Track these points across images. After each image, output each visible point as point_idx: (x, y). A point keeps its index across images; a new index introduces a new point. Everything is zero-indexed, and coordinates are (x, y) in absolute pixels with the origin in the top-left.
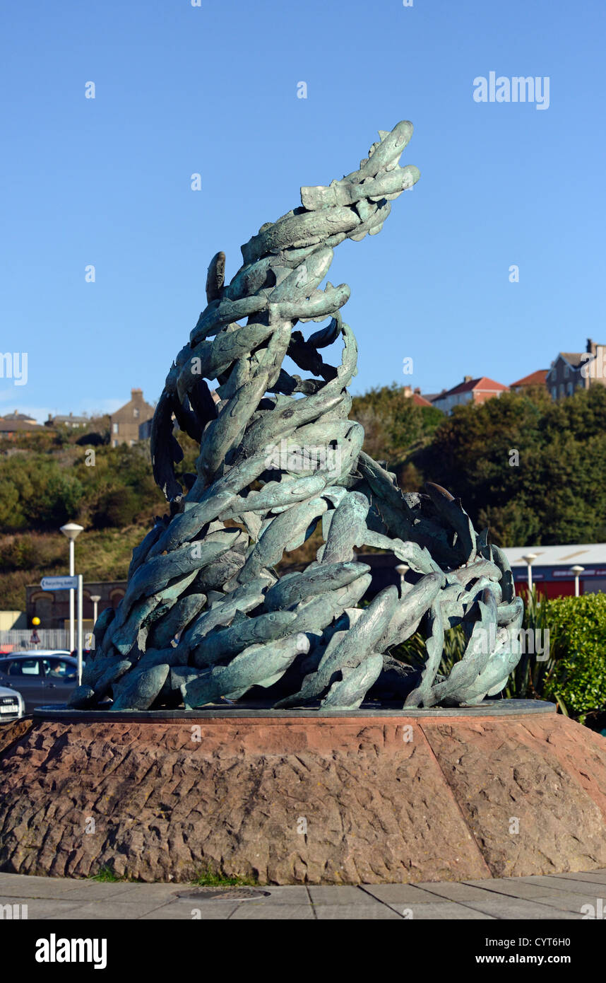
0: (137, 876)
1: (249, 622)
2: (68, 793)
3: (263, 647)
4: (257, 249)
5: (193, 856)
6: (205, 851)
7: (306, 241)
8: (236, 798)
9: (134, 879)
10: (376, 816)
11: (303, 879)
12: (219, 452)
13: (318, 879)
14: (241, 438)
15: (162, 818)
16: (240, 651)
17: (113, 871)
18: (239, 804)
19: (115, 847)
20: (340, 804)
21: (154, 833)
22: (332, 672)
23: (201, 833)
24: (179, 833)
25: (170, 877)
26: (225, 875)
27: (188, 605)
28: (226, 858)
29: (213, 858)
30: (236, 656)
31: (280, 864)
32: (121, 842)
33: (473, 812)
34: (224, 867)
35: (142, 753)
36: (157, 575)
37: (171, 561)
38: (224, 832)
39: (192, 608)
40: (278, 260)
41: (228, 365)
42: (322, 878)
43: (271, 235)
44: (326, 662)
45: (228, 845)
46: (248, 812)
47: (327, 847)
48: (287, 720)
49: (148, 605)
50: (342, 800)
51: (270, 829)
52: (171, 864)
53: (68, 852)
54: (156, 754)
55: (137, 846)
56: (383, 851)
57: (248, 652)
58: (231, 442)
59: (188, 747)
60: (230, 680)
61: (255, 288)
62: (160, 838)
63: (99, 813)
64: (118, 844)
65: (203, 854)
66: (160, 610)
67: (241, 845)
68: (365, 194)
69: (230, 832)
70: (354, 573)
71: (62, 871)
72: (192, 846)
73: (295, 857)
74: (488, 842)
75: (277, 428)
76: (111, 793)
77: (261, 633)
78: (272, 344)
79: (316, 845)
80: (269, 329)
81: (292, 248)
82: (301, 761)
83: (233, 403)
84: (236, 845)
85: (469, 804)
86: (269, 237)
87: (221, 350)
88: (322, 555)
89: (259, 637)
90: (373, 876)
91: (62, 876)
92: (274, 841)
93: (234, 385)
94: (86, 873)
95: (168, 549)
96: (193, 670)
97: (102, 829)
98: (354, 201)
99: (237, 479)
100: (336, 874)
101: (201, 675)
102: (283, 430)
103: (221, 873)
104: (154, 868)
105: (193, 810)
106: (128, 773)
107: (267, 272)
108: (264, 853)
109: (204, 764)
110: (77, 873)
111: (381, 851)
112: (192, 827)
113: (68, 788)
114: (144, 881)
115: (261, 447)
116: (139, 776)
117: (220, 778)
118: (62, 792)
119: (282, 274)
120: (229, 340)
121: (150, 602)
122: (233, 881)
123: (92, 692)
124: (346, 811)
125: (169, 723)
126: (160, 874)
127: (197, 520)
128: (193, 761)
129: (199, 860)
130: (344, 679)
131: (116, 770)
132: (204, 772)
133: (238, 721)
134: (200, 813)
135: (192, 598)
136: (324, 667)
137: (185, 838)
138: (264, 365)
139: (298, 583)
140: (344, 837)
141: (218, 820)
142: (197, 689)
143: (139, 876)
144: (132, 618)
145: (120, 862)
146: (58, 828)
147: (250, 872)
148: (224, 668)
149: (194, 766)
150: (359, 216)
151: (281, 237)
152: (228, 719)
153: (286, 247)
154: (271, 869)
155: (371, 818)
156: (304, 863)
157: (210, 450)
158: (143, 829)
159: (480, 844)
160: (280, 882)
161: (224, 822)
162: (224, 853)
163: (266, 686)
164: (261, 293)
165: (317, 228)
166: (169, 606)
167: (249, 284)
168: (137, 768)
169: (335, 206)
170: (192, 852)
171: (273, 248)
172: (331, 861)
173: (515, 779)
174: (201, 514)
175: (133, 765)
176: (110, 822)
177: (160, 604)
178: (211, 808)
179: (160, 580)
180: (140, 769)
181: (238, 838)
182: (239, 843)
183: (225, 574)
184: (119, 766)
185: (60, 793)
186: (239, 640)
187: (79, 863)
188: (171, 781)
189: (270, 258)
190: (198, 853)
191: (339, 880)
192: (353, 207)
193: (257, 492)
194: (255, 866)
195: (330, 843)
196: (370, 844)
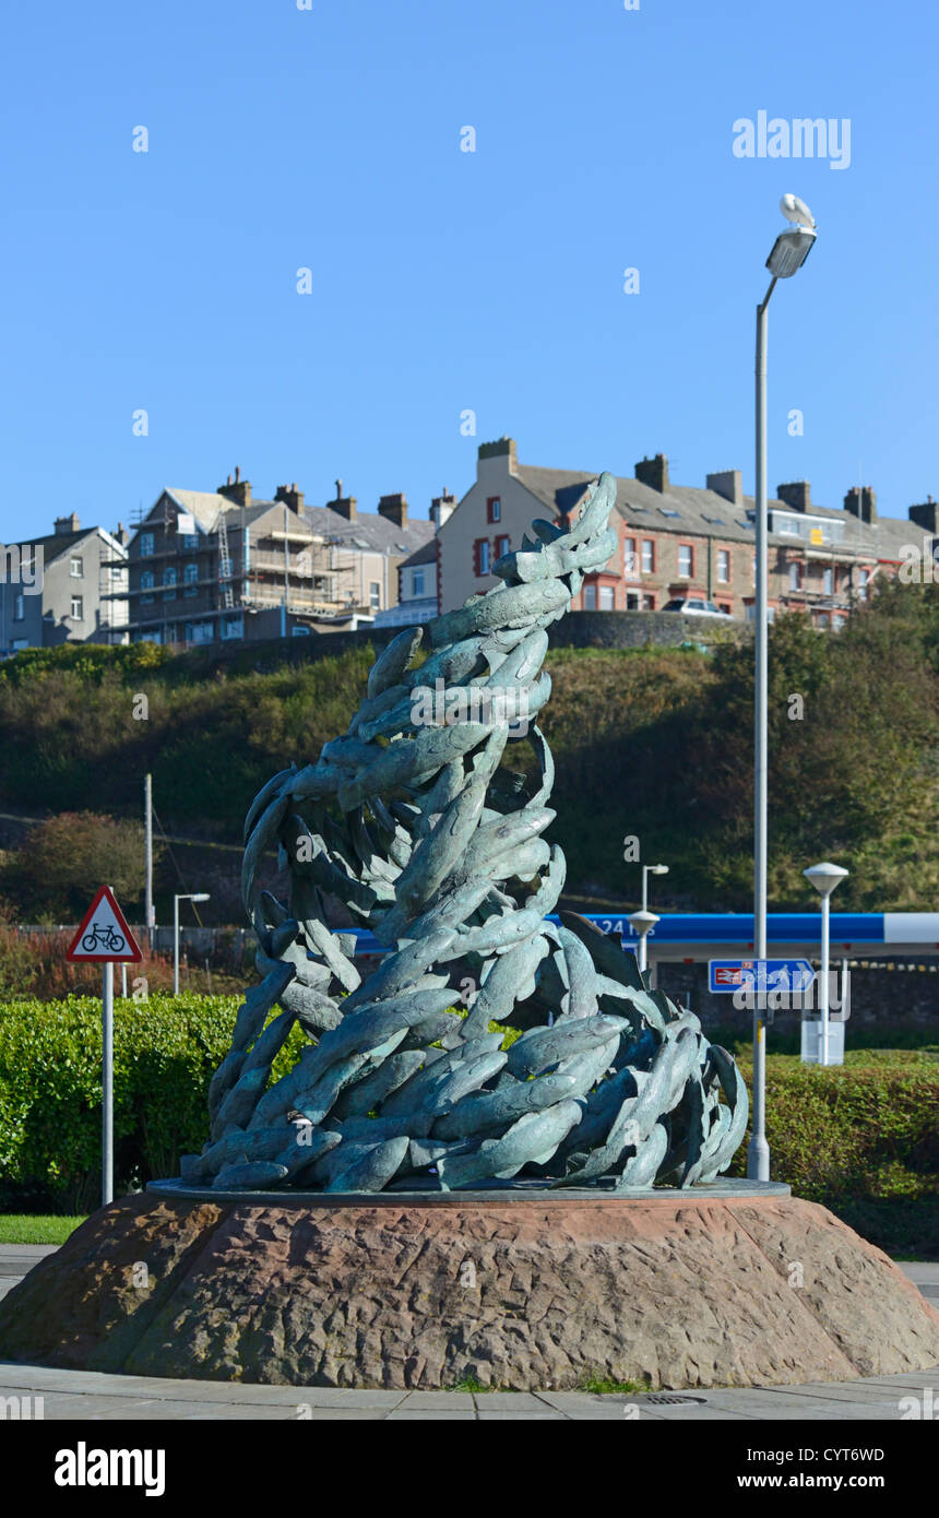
0: (507, 1384)
1: (521, 1087)
2: (362, 1293)
3: (538, 1116)
4: (460, 626)
5: (572, 1360)
6: (585, 1354)
7: (522, 621)
8: (596, 1291)
9: (503, 1388)
10: (745, 1311)
11: (695, 1381)
12: (436, 879)
13: (710, 1382)
14: (462, 861)
15: (513, 1317)
16: (516, 1121)
17: (477, 1380)
18: (602, 1300)
19: (467, 1352)
20: (706, 1297)
21: (514, 1335)
22: (621, 1147)
23: (573, 1334)
24: (546, 1333)
25: (548, 1384)
26: (616, 1381)
27: (404, 1063)
28: (613, 1361)
29: (597, 1362)
30: (510, 1127)
31: (672, 1367)
32: (474, 1348)
33: (817, 1305)
34: (613, 1371)
35: (447, 1243)
36: (377, 1028)
37: (394, 1011)
38: (600, 1332)
39: (410, 1068)
40: (490, 642)
41: (435, 771)
42: (714, 1381)
43: (482, 611)
44: (616, 1134)
45: (608, 1346)
46: (617, 1309)
47: (710, 1346)
48: (597, 1203)
49: (353, 1063)
50: (707, 1293)
51: (649, 1327)
52: (547, 1370)
53: (402, 1360)
54: (464, 1245)
55: (499, 1349)
56: (764, 1349)
57: (523, 1122)
58: (451, 866)
59: (501, 1235)
60: (506, 1155)
61: (460, 676)
62: (524, 1341)
63: (422, 1314)
64: (470, 1349)
65: (582, 1356)
66: (366, 1069)
67: (625, 1345)
68: (578, 565)
69: (607, 1332)
70: (614, 1028)
71: (402, 1383)
72: (567, 1350)
73: (686, 1359)
74: (844, 1337)
75: (493, 850)
76: (427, 1290)
77: (538, 1100)
78: (491, 746)
79: (701, 1343)
80: (487, 729)
81: (507, 628)
82: (640, 1250)
83: (451, 819)
84: (618, 1346)
85: (809, 1296)
86: (479, 613)
87: (430, 751)
88: (567, 1007)
89: (535, 1105)
90: (762, 1377)
91: (402, 1389)
92: (660, 1341)
93: (445, 796)
94: (438, 1383)
95: (382, 995)
96: (439, 1143)
97: (438, 1333)
98: (567, 572)
99: (456, 911)
100: (728, 1376)
101: (451, 1149)
102: (499, 853)
103: (610, 1378)
104: (527, 1374)
105: (549, 1309)
106: (436, 1268)
107: (477, 656)
108: (653, 1355)
109: (533, 1255)
110: (424, 1384)
111: (763, 1349)
112: (560, 1327)
113: (359, 1286)
114: (518, 1390)
115: (475, 872)
116: (452, 1270)
117: (563, 1270)
118: (354, 1291)
119: (496, 659)
120: (440, 740)
121: (355, 1060)
122: (628, 1388)
123: (286, 1170)
124: (716, 1305)
125: (456, 1207)
126: (536, 1381)
127: (419, 962)
128: (518, 1252)
129: (580, 1364)
130: (638, 1155)
131: (415, 1263)
132: (538, 1264)
133: (541, 1204)
134: (560, 1310)
135: (408, 1055)
136: (614, 1140)
137: (556, 1340)
138: (481, 773)
139: (554, 1040)
140: (724, 1334)
141: (587, 1319)
142: (457, 1167)
143: (510, 1384)
144: (329, 1079)
145: (483, 1370)
146: (373, 1333)
147: (642, 1375)
148: (497, 1141)
149: (522, 1257)
150: (570, 591)
151: (495, 614)
152: (530, 1203)
153: (500, 627)
154: (663, 1372)
155: (741, 1313)
156: (697, 1365)
157: (425, 875)
158: (498, 1331)
159: (837, 1340)
160: (673, 1387)
161: (596, 1321)
162: (607, 1356)
163: (541, 1163)
164: (472, 682)
165: (535, 606)
166: (377, 1064)
167: (452, 670)
168: (447, 1261)
169: (546, 578)
170: (568, 1355)
171: (483, 627)
172: (719, 1362)
173: (839, 1267)
174: (424, 954)
175: (439, 1257)
176: (447, 1325)
177: (368, 1062)
178: (571, 1305)
179: (380, 1033)
180: (451, 1262)
181: (619, 1339)
182: (622, 1344)
183: (448, 1027)
184: (418, 1259)
185: (350, 1292)
186: (509, 1108)
187: (424, 1373)
188: (500, 1275)
189: (478, 639)
190: (576, 1356)
191: (732, 1382)
192: (566, 579)
193: (479, 928)
194: (647, 1369)
195: (713, 1342)
196: (750, 1342)
